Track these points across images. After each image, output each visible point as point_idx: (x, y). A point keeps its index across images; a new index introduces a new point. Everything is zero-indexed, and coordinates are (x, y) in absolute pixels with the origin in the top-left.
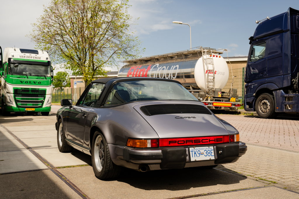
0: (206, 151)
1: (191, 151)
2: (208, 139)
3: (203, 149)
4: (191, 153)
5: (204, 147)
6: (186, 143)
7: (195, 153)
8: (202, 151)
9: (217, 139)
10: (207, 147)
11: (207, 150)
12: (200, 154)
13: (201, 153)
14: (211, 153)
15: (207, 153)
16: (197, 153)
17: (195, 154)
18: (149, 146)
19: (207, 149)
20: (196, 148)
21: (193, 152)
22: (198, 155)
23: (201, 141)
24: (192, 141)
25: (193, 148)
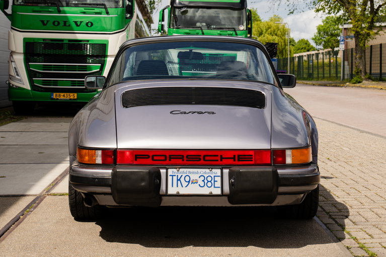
0: (202, 178)
1: (170, 175)
2: (218, 156)
3: (197, 173)
4: (170, 178)
5: (199, 170)
6: (170, 160)
7: (180, 180)
8: (194, 177)
9: (239, 156)
10: (208, 170)
11: (206, 176)
12: (189, 182)
13: (191, 179)
14: (214, 181)
15: (206, 181)
16: (182, 179)
17: (179, 182)
18: (99, 160)
19: (205, 173)
20: (181, 170)
21: (175, 178)
22: (185, 184)
23: (202, 157)
24: (182, 157)
25: (175, 170)
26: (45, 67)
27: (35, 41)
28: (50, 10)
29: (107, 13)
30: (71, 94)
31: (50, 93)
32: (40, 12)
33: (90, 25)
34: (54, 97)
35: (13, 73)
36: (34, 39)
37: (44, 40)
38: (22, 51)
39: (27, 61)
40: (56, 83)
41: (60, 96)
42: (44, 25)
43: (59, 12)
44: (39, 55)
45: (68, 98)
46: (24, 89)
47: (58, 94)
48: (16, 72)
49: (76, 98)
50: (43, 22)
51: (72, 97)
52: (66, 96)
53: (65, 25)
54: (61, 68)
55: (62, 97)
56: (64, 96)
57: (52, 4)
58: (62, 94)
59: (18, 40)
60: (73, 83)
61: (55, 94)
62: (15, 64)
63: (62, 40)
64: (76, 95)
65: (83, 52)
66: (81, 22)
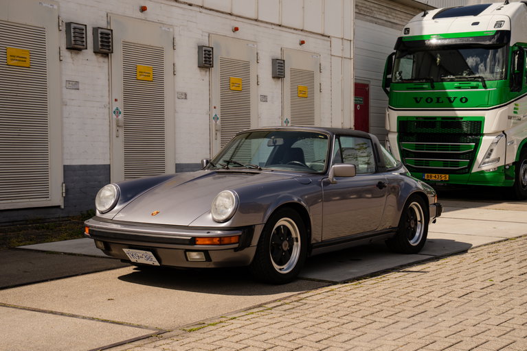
26: (417, 147)
27: (408, 120)
28: (424, 86)
29: (485, 87)
30: (443, 175)
32: (415, 89)
33: (464, 100)
34: (426, 178)
36: (408, 117)
37: (417, 118)
38: (396, 130)
39: (400, 139)
40: (427, 163)
41: (431, 177)
42: (417, 102)
43: (433, 88)
44: (411, 134)
45: (439, 179)
47: (429, 175)
49: (447, 179)
50: (416, 99)
51: (443, 179)
52: (437, 177)
53: (438, 102)
54: (434, 147)
55: (433, 178)
56: (435, 177)
57: (426, 79)
58: (434, 175)
59: (393, 118)
60: (446, 164)
61: (426, 175)
62: (390, 144)
63: (435, 118)
64: (447, 176)
65: (456, 131)
66: (455, 98)
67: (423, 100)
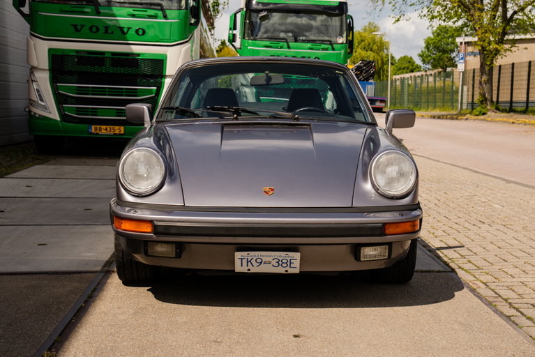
26: (79, 90)
27: (65, 53)
28: (86, 10)
29: (165, 17)
30: (117, 127)
31: (86, 125)
32: (72, 12)
33: (141, 32)
34: (93, 131)
35: (35, 97)
36: (63, 50)
37: (77, 51)
38: (47, 68)
39: (54, 80)
40: (95, 112)
41: (100, 129)
42: (77, 31)
43: (98, 13)
44: (71, 73)
45: (112, 133)
46: (52, 119)
47: (98, 127)
48: (40, 95)
49: (122, 132)
50: (75, 26)
51: (117, 132)
52: (109, 129)
53: (106, 31)
54: (103, 91)
55: (103, 131)
56: (106, 129)
58: (104, 127)
59: (41, 51)
60: (119, 113)
61: (93, 127)
62: (38, 85)
63: (103, 53)
64: (122, 128)
65: (133, 71)
66: (129, 29)
67: (86, 29)
